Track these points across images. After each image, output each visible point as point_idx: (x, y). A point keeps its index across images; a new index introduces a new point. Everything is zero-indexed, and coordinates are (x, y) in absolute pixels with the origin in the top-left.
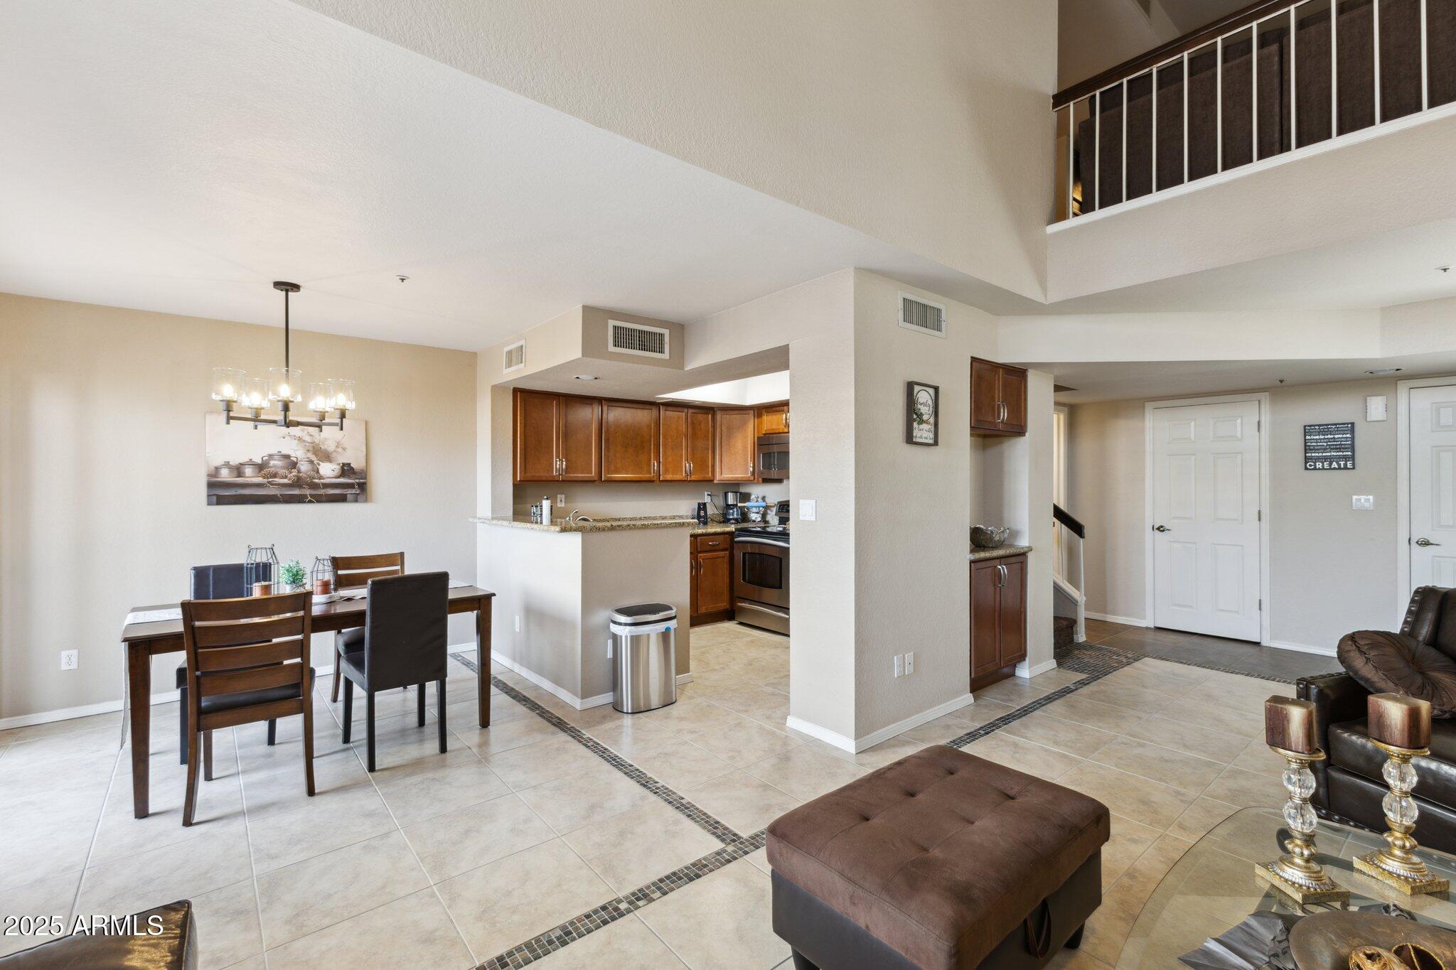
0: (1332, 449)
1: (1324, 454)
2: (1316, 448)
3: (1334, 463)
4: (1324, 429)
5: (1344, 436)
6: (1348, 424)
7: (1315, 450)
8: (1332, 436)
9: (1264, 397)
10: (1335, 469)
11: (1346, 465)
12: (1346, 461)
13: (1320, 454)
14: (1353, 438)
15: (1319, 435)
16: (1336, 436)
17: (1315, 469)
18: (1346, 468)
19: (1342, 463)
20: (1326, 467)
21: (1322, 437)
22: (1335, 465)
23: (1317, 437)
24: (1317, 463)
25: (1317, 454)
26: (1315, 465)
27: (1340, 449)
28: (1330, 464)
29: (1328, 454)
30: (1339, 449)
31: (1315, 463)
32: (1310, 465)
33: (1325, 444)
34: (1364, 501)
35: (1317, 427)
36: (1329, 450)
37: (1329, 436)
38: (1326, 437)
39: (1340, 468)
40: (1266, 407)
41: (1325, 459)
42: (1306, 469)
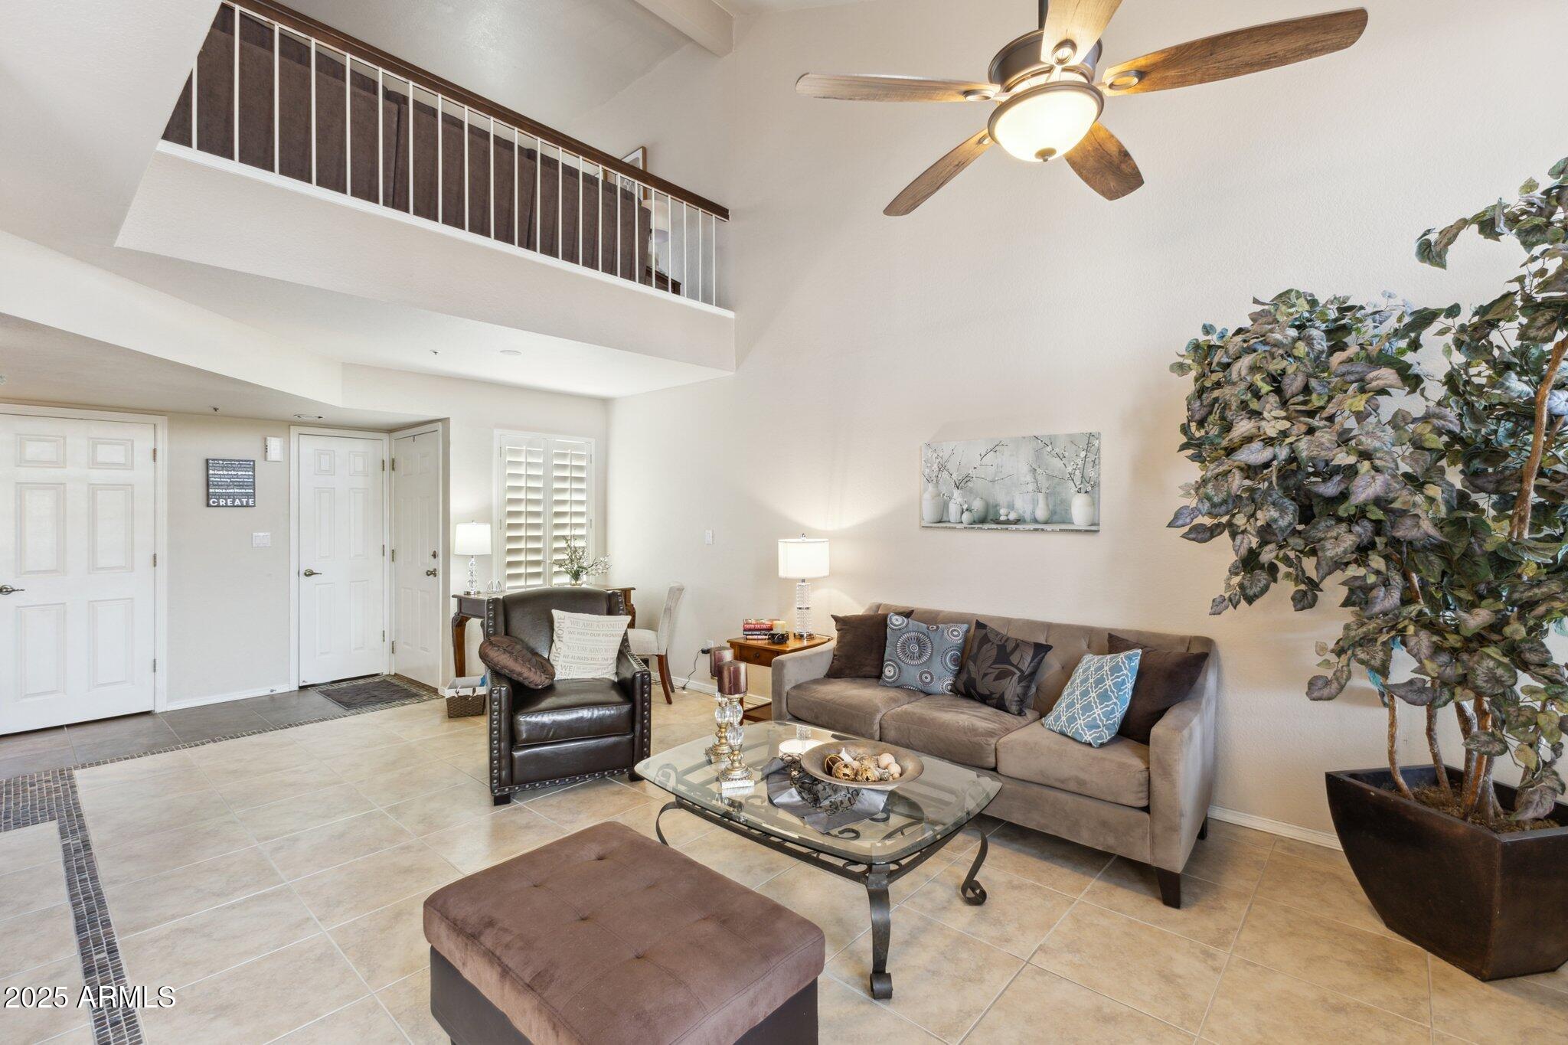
0: (238, 486)
1: (227, 491)
2: (220, 483)
3: (237, 500)
4: (229, 464)
5: (247, 473)
6: (250, 461)
7: (218, 486)
8: (235, 473)
9: (161, 420)
10: (238, 506)
11: (247, 502)
12: (248, 499)
13: (224, 491)
14: (254, 476)
15: (222, 470)
16: (239, 473)
17: (218, 506)
18: (248, 506)
19: (244, 501)
20: (229, 504)
21: (226, 473)
22: (237, 502)
23: (221, 472)
24: (221, 500)
25: (221, 491)
26: (219, 502)
27: (243, 486)
28: (233, 502)
29: (232, 491)
30: (241, 486)
31: (218, 499)
32: (214, 502)
33: (229, 480)
34: (262, 537)
35: (221, 462)
36: (232, 487)
37: (233, 473)
38: (230, 473)
39: (242, 506)
40: (163, 434)
41: (229, 495)
42: (208, 505)
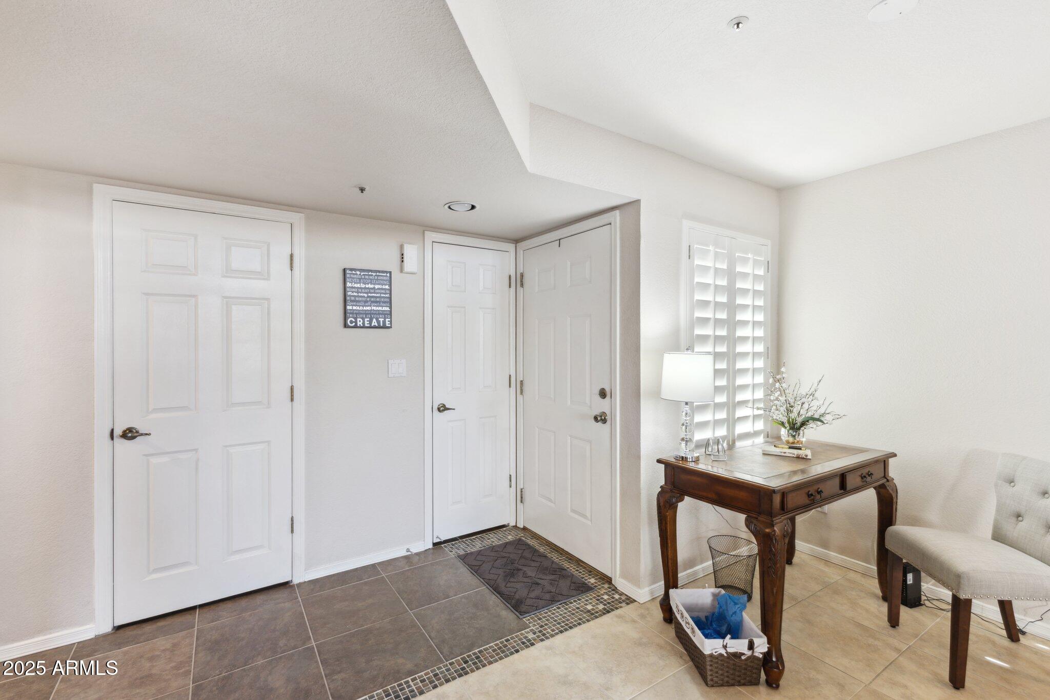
0: (373, 302)
1: (365, 308)
2: (357, 299)
3: (374, 320)
4: (368, 274)
5: (384, 287)
6: (386, 272)
7: (355, 302)
8: (372, 286)
9: (297, 218)
10: (375, 327)
11: (384, 322)
12: (385, 318)
13: (361, 308)
14: (390, 290)
15: (360, 283)
16: (377, 287)
17: (356, 327)
18: (384, 327)
19: (381, 320)
20: (366, 325)
21: (363, 286)
22: (374, 323)
23: (358, 285)
24: (358, 320)
25: (358, 308)
26: (356, 322)
27: (379, 302)
28: (371, 322)
29: (368, 308)
30: (377, 302)
31: (356, 319)
32: (351, 322)
33: (366, 295)
34: (399, 367)
35: (358, 273)
36: (369, 303)
37: (370, 286)
38: (367, 286)
39: (379, 327)
40: (300, 234)
41: (366, 313)
42: (346, 326)
